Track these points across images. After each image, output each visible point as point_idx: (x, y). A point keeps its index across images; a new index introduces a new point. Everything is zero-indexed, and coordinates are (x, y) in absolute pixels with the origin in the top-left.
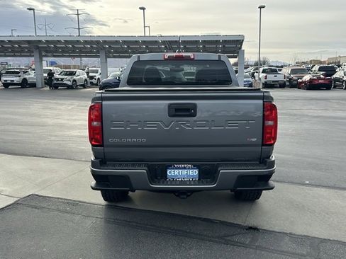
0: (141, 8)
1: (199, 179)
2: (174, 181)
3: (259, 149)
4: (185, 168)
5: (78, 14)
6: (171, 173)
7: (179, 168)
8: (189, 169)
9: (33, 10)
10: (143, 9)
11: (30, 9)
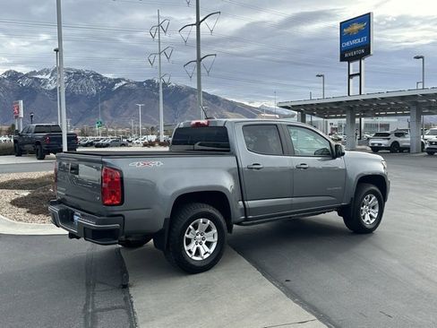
9: (422, 57)
11: (418, 58)
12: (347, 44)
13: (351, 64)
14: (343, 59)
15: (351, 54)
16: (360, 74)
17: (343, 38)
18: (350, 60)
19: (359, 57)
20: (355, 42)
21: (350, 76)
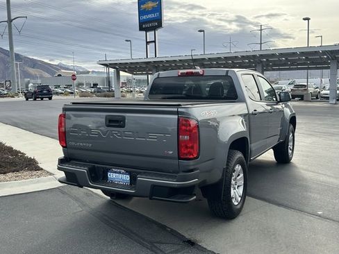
0: (305, 19)
1: (131, 184)
2: (113, 183)
3: (176, 162)
4: (120, 173)
5: (261, 30)
6: (111, 176)
7: (116, 172)
8: (123, 174)
9: (203, 31)
10: (308, 19)
11: (200, 31)
12: (144, 17)
13: (148, 33)
14: (141, 29)
15: (148, 25)
16: (155, 42)
17: (141, 13)
18: (147, 30)
19: (154, 29)
20: (150, 16)
21: (148, 43)
